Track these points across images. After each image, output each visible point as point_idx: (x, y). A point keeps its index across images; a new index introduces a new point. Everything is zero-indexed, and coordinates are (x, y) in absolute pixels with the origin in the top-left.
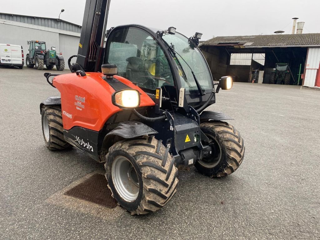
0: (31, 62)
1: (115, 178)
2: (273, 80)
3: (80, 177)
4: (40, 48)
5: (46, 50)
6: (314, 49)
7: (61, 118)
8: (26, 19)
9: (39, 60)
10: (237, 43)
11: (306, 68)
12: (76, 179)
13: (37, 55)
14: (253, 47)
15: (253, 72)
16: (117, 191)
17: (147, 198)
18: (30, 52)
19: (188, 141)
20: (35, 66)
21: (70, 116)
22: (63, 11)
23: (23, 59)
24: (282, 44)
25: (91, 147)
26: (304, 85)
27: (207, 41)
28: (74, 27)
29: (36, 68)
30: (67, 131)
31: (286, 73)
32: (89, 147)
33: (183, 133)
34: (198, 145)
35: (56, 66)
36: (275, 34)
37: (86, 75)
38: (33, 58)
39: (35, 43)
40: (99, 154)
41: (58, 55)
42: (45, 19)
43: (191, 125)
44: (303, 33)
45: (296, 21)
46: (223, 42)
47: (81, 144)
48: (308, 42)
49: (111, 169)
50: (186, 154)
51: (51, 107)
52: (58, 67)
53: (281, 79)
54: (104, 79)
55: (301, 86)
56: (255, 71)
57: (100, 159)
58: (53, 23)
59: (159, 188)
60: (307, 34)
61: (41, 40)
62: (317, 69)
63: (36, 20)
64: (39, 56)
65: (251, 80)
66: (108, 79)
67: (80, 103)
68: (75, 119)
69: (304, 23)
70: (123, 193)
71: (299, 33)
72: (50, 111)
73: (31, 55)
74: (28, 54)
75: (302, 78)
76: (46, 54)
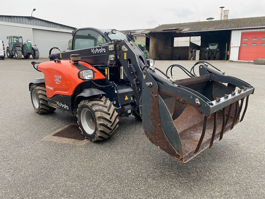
0: (11, 53)
1: (83, 123)
2: (207, 57)
3: (61, 127)
4: (18, 42)
5: (23, 43)
6: (235, 31)
7: (45, 91)
8: (4, 18)
9: (18, 51)
10: (177, 29)
11: (231, 46)
12: (58, 128)
13: (16, 47)
14: (190, 32)
15: (192, 52)
16: (85, 129)
17: (99, 129)
18: (10, 45)
19: (127, 99)
20: (14, 56)
21: (51, 88)
22: (34, 10)
23: (4, 52)
24: (211, 29)
25: (67, 106)
26: (230, 60)
27: (154, 29)
28: (44, 22)
29: (16, 58)
30: (50, 99)
31: (217, 51)
32: (65, 106)
33: (124, 94)
34: (134, 102)
35: (32, 55)
36: (207, 20)
37: (61, 62)
38: (13, 50)
39: (13, 37)
40: (72, 110)
41: (33, 47)
42: (20, 17)
43: (129, 90)
44: (228, 19)
45: (223, 10)
46: (167, 29)
47: (60, 106)
48: (231, 26)
49: (80, 118)
50: (126, 107)
51: (38, 85)
52: (34, 56)
53: (213, 56)
54: (73, 64)
55: (228, 61)
56: (193, 51)
57: (73, 113)
58: (27, 20)
59: (106, 123)
60: (231, 19)
61: (18, 35)
62: (239, 47)
63: (13, 18)
64: (18, 48)
65: (190, 58)
66: (75, 63)
67: (58, 79)
68: (55, 90)
69: (229, 10)
70: (88, 131)
71: (225, 19)
72: (38, 88)
73: (10, 48)
74: (8, 47)
75: (228, 54)
76: (23, 46)
